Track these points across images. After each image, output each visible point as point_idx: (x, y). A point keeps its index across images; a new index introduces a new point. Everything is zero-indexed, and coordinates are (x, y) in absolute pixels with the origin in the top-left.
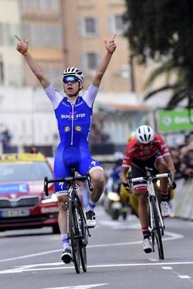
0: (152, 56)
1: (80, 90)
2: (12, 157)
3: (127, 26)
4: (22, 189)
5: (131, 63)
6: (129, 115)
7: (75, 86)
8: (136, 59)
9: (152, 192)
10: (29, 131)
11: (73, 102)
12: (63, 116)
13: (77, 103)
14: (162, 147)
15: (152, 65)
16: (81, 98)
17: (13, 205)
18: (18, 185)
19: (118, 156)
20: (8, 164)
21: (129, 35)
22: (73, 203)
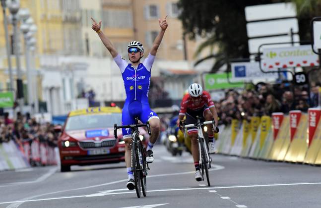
0: (200, 33)
1: (141, 58)
2: (96, 109)
3: (180, 11)
4: (104, 133)
5: (184, 39)
6: (183, 78)
7: (137, 55)
8: (187, 36)
9: (201, 135)
10: (108, 91)
11: (135, 67)
12: (128, 78)
13: (138, 68)
14: (209, 100)
15: (200, 40)
16: (142, 64)
17: (97, 145)
18: (101, 131)
19: (175, 108)
20: (94, 115)
21: (182, 18)
22: (136, 144)
